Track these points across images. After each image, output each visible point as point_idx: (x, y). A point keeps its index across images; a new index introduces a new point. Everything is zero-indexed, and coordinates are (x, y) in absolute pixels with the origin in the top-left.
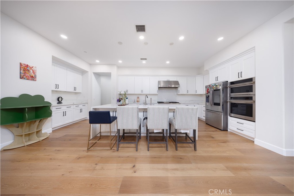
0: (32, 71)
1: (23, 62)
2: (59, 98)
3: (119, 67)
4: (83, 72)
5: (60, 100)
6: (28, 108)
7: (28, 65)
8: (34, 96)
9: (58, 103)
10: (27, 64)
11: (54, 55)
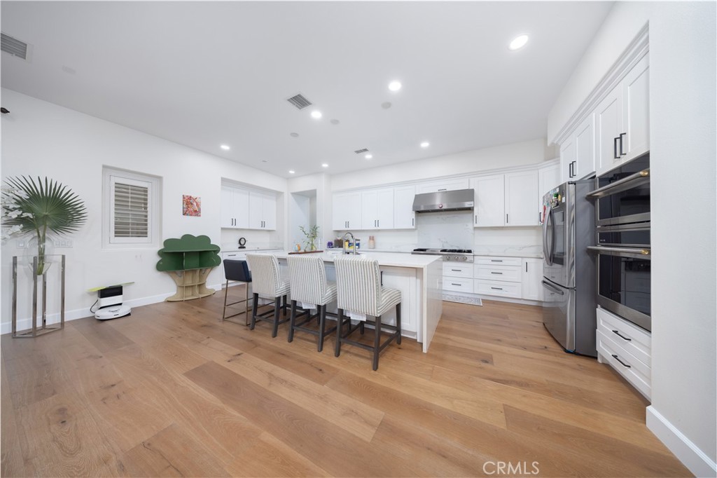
0: (195, 204)
1: (186, 194)
2: (240, 240)
3: (331, 175)
4: (278, 194)
5: (242, 242)
6: (186, 252)
7: (191, 197)
8: (198, 237)
9: (239, 248)
10: (189, 195)
11: (223, 176)
